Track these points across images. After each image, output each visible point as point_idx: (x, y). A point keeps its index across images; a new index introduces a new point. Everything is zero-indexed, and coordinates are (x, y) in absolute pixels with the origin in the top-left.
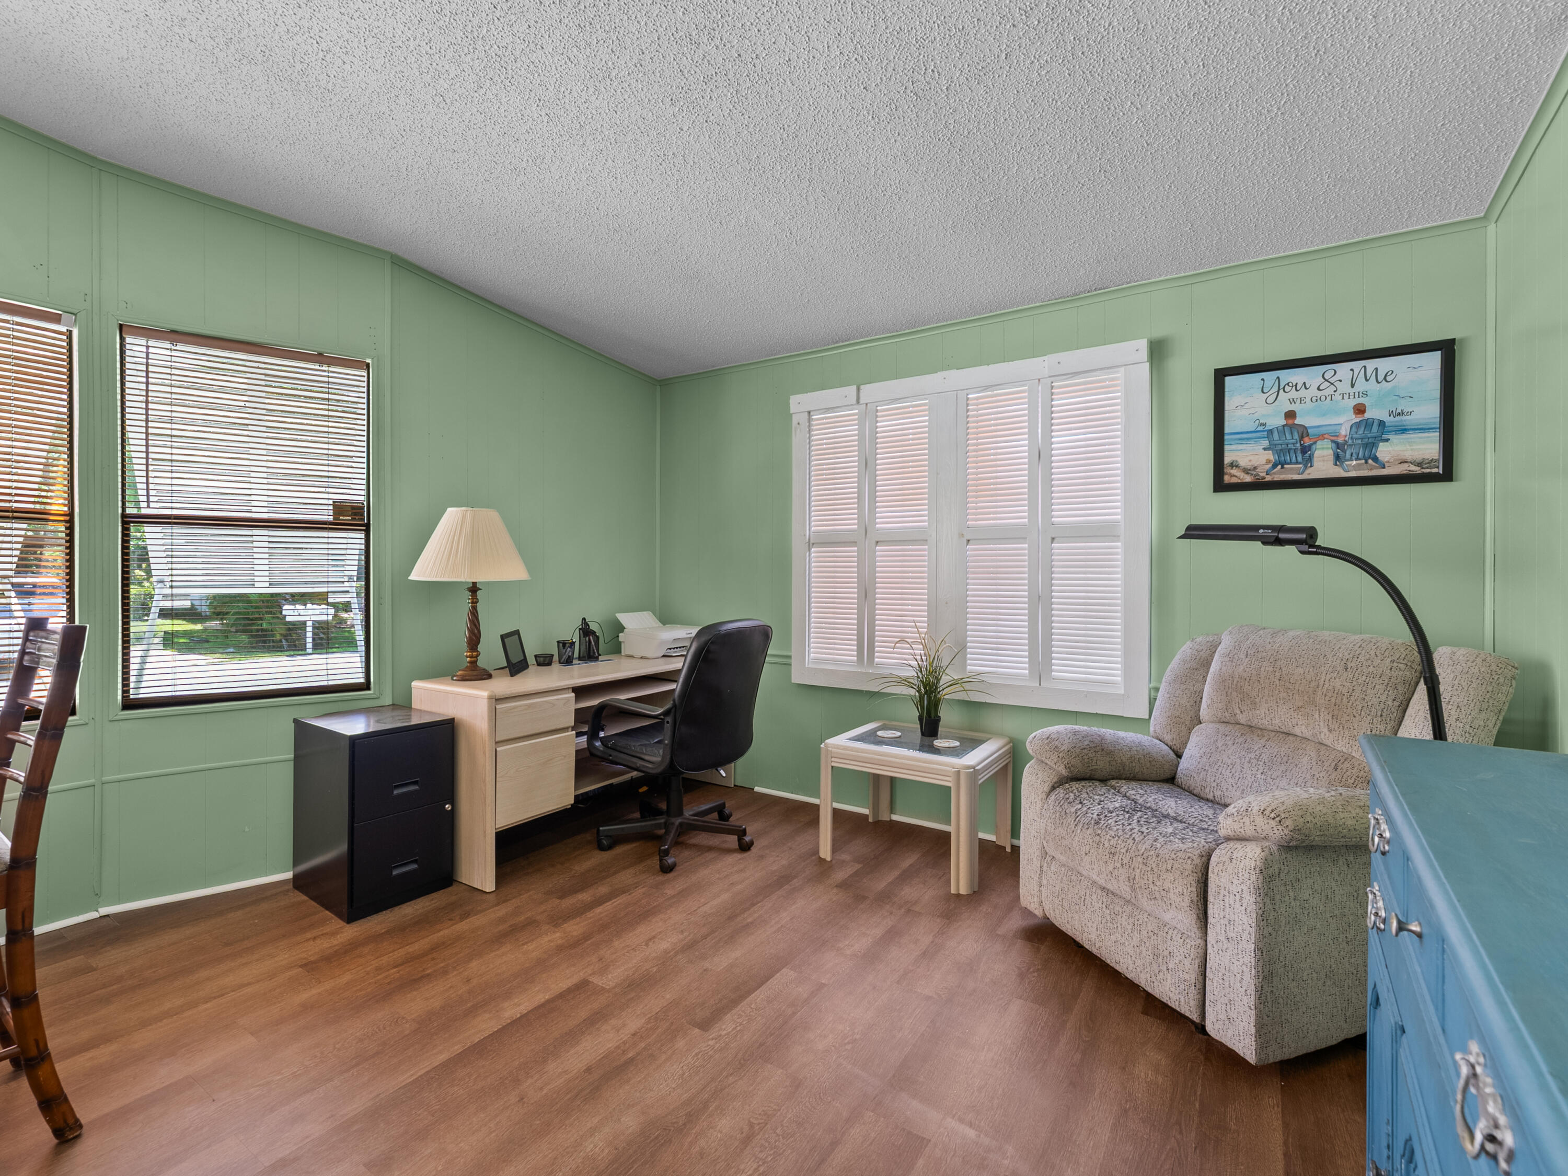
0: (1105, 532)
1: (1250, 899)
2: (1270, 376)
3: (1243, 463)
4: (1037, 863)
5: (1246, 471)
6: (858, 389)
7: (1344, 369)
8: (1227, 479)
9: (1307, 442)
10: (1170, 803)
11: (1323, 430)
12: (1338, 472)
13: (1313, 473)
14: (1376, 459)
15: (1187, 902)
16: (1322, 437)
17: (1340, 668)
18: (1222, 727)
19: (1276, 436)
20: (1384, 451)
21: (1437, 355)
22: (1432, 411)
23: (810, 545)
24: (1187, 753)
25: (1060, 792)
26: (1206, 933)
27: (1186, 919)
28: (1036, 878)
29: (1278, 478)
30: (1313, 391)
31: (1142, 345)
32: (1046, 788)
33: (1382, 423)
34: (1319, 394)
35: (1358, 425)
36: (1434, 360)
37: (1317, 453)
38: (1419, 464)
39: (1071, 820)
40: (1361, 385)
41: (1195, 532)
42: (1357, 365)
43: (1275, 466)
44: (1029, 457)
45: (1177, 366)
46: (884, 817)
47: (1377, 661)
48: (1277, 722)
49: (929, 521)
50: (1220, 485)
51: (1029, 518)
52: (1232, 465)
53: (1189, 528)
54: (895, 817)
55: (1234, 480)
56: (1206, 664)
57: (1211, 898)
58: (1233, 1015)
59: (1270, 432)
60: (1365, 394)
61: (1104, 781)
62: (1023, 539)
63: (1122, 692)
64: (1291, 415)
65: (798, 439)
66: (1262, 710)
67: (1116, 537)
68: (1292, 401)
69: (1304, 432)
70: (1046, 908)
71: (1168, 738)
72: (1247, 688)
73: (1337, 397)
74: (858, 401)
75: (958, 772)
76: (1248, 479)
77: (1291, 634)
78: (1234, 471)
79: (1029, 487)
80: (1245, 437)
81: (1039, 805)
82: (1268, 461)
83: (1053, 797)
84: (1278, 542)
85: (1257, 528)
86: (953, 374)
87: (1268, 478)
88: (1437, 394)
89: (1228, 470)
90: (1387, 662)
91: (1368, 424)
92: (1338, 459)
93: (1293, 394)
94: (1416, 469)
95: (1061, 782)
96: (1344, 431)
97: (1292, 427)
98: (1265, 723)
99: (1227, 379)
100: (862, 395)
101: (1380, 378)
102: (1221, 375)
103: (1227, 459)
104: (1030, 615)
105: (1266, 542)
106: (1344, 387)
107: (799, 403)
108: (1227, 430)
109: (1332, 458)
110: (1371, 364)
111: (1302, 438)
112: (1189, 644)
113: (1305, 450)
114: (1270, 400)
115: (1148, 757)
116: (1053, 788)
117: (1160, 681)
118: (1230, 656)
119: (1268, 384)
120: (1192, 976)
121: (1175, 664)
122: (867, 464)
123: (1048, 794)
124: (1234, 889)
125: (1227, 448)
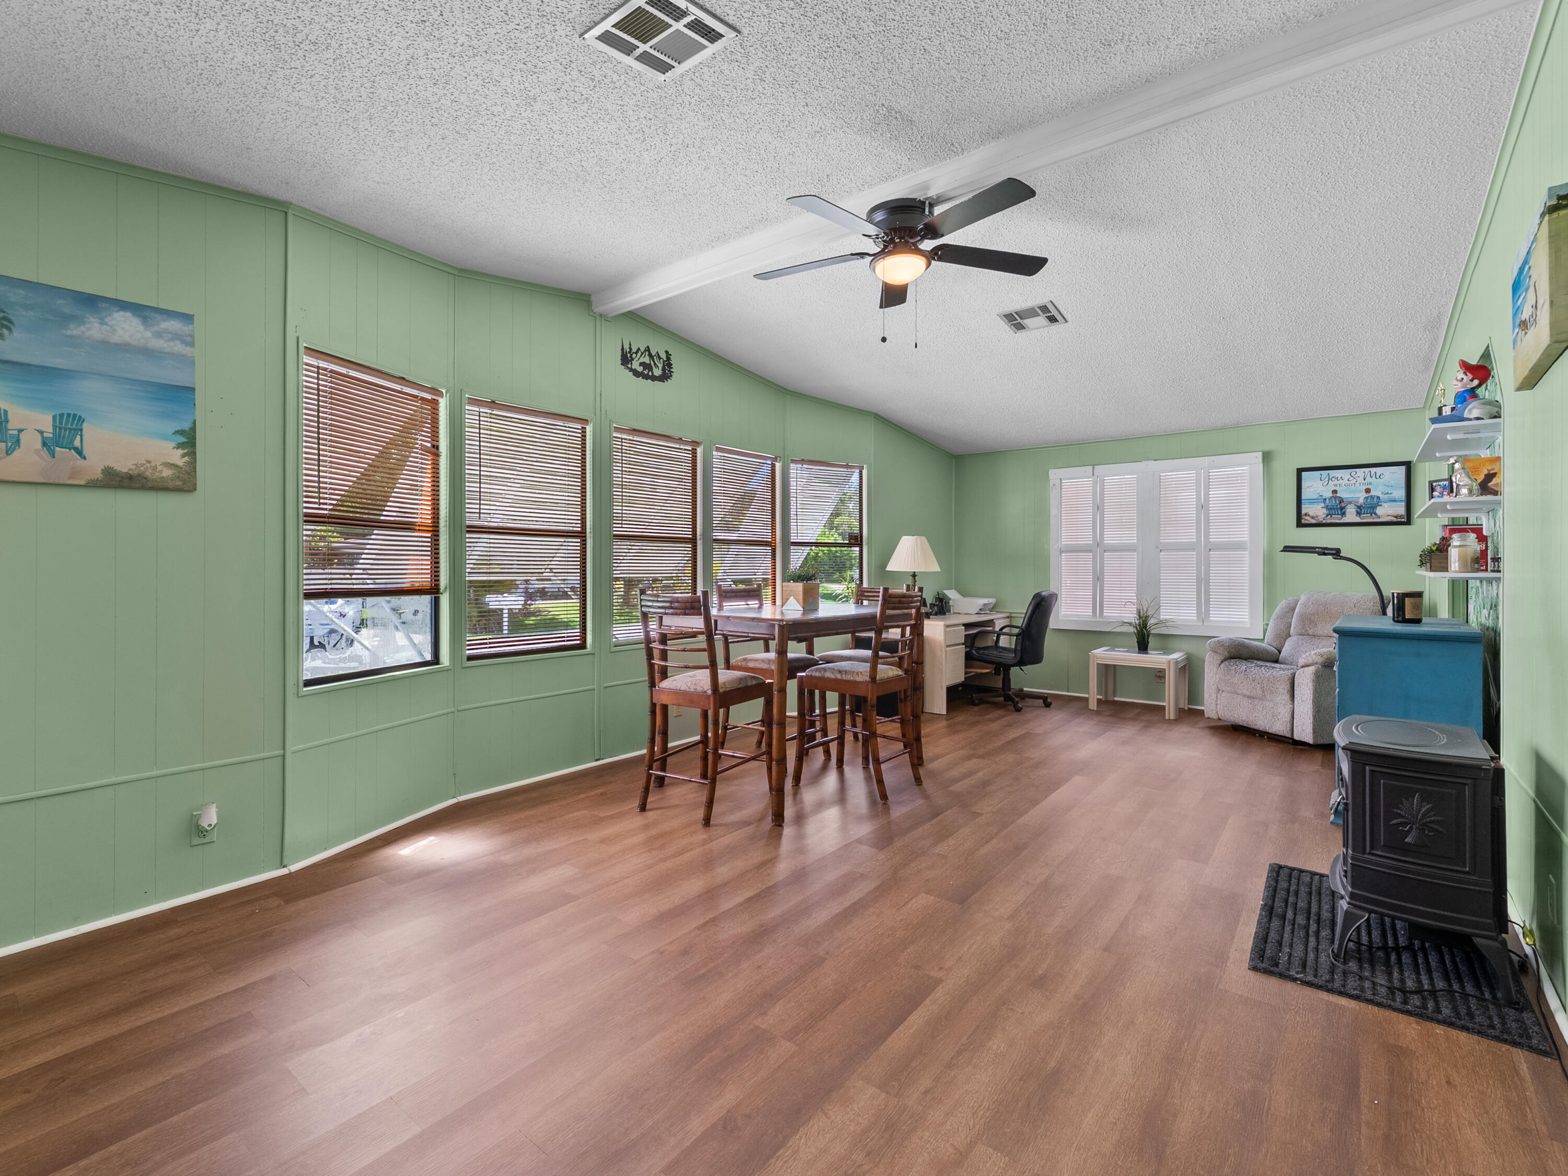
0: (1239, 546)
1: (1311, 685)
2: (1325, 473)
3: (1311, 514)
4: (1214, 696)
5: (1313, 518)
6: (1093, 468)
7: (1360, 472)
8: (1303, 521)
9: (1343, 505)
10: (1277, 665)
11: (1350, 500)
12: (1358, 520)
13: (1346, 520)
14: (1376, 514)
15: (1286, 690)
16: (1350, 503)
17: (1353, 607)
18: (1301, 637)
19: (1327, 501)
20: (1379, 511)
21: (1403, 468)
22: (1401, 493)
23: (1061, 552)
24: (1283, 650)
25: (1226, 663)
26: (1294, 702)
27: (1287, 697)
28: (1214, 702)
29: (1329, 521)
30: (1346, 481)
31: (1260, 454)
32: (1219, 662)
33: (1378, 497)
34: (1349, 482)
35: (1367, 498)
36: (1403, 469)
37: (1348, 510)
38: (1396, 517)
39: (1233, 672)
40: (1368, 479)
41: (1287, 549)
42: (1367, 470)
43: (1327, 516)
44: (1197, 507)
45: (1277, 465)
46: (1110, 698)
47: (1368, 603)
48: (1326, 631)
49: (1137, 539)
50: (1300, 524)
51: (1197, 538)
52: (1306, 515)
53: (1285, 547)
54: (1116, 699)
55: (1307, 522)
56: (1293, 610)
57: (1295, 688)
58: (1304, 728)
59: (1325, 499)
60: (1371, 484)
61: (1246, 659)
62: (1193, 550)
63: (1249, 626)
64: (1335, 492)
65: (1053, 495)
66: (1319, 627)
67: (1245, 549)
68: (1336, 485)
69: (1341, 501)
70: (1219, 713)
71: (1274, 644)
72: (1312, 618)
73: (1357, 484)
74: (1093, 475)
75: (1169, 662)
76: (1314, 521)
77: (1333, 594)
78: (1307, 518)
79: (1196, 523)
80: (1312, 501)
81: (1215, 670)
82: (1324, 514)
83: (1223, 665)
84: (1324, 554)
85: (1315, 548)
86: (1152, 463)
87: (1324, 522)
88: (1404, 485)
89: (1304, 517)
90: (1372, 603)
91: (1372, 497)
92: (1359, 513)
93: (1336, 482)
94: (1395, 519)
95: (1225, 660)
96: (1361, 501)
97: (1335, 497)
98: (1320, 633)
99: (1303, 473)
100: (1095, 471)
101: (1378, 477)
102: (1300, 471)
103: (1303, 512)
104: (1197, 589)
105: (1320, 554)
106: (1361, 480)
107: (1054, 474)
108: (1303, 498)
109: (1355, 513)
110: (1373, 470)
111: (1340, 503)
112: (1284, 601)
113: (1342, 509)
114: (1325, 484)
115: (1266, 652)
116: (1222, 662)
117: (1269, 621)
118: (1305, 605)
119: (1323, 477)
120: (1288, 719)
121: (1277, 610)
122: (1099, 508)
123: (1220, 665)
124: (1304, 682)
125: (1303, 506)
